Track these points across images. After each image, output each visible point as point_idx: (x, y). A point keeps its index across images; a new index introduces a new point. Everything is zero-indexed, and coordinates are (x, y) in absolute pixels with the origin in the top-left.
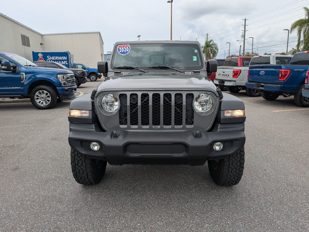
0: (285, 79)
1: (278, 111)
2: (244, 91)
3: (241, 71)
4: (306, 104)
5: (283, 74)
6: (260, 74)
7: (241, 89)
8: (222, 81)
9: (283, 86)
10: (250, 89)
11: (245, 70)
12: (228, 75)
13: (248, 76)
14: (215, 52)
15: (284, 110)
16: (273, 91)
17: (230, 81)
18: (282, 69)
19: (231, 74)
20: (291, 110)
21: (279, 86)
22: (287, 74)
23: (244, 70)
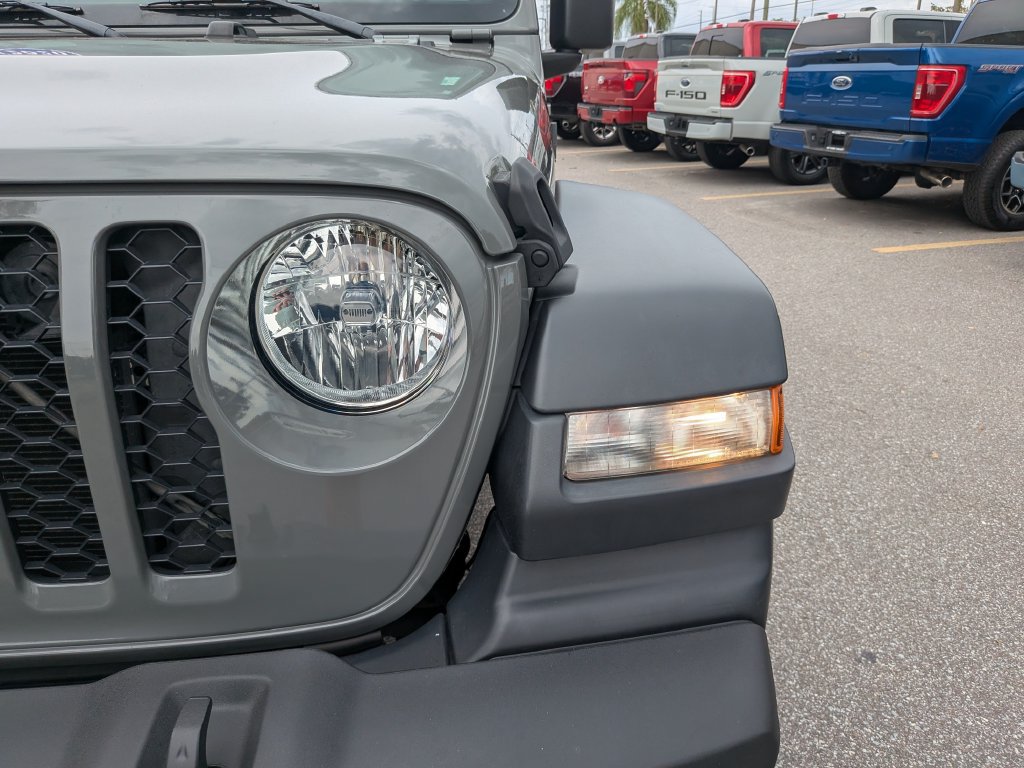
0: (936, 111)
1: (900, 249)
2: (763, 161)
3: (752, 75)
4: (1010, 218)
5: (931, 88)
6: (833, 86)
7: (750, 151)
8: (680, 120)
9: (924, 139)
10: (785, 153)
11: (770, 71)
12: (702, 95)
13: (783, 98)
14: (666, 13)
15: (923, 243)
16: (883, 164)
17: (710, 119)
18: (929, 65)
19: (716, 90)
20: (951, 244)
21: (910, 138)
22: (946, 89)
23: (768, 74)
